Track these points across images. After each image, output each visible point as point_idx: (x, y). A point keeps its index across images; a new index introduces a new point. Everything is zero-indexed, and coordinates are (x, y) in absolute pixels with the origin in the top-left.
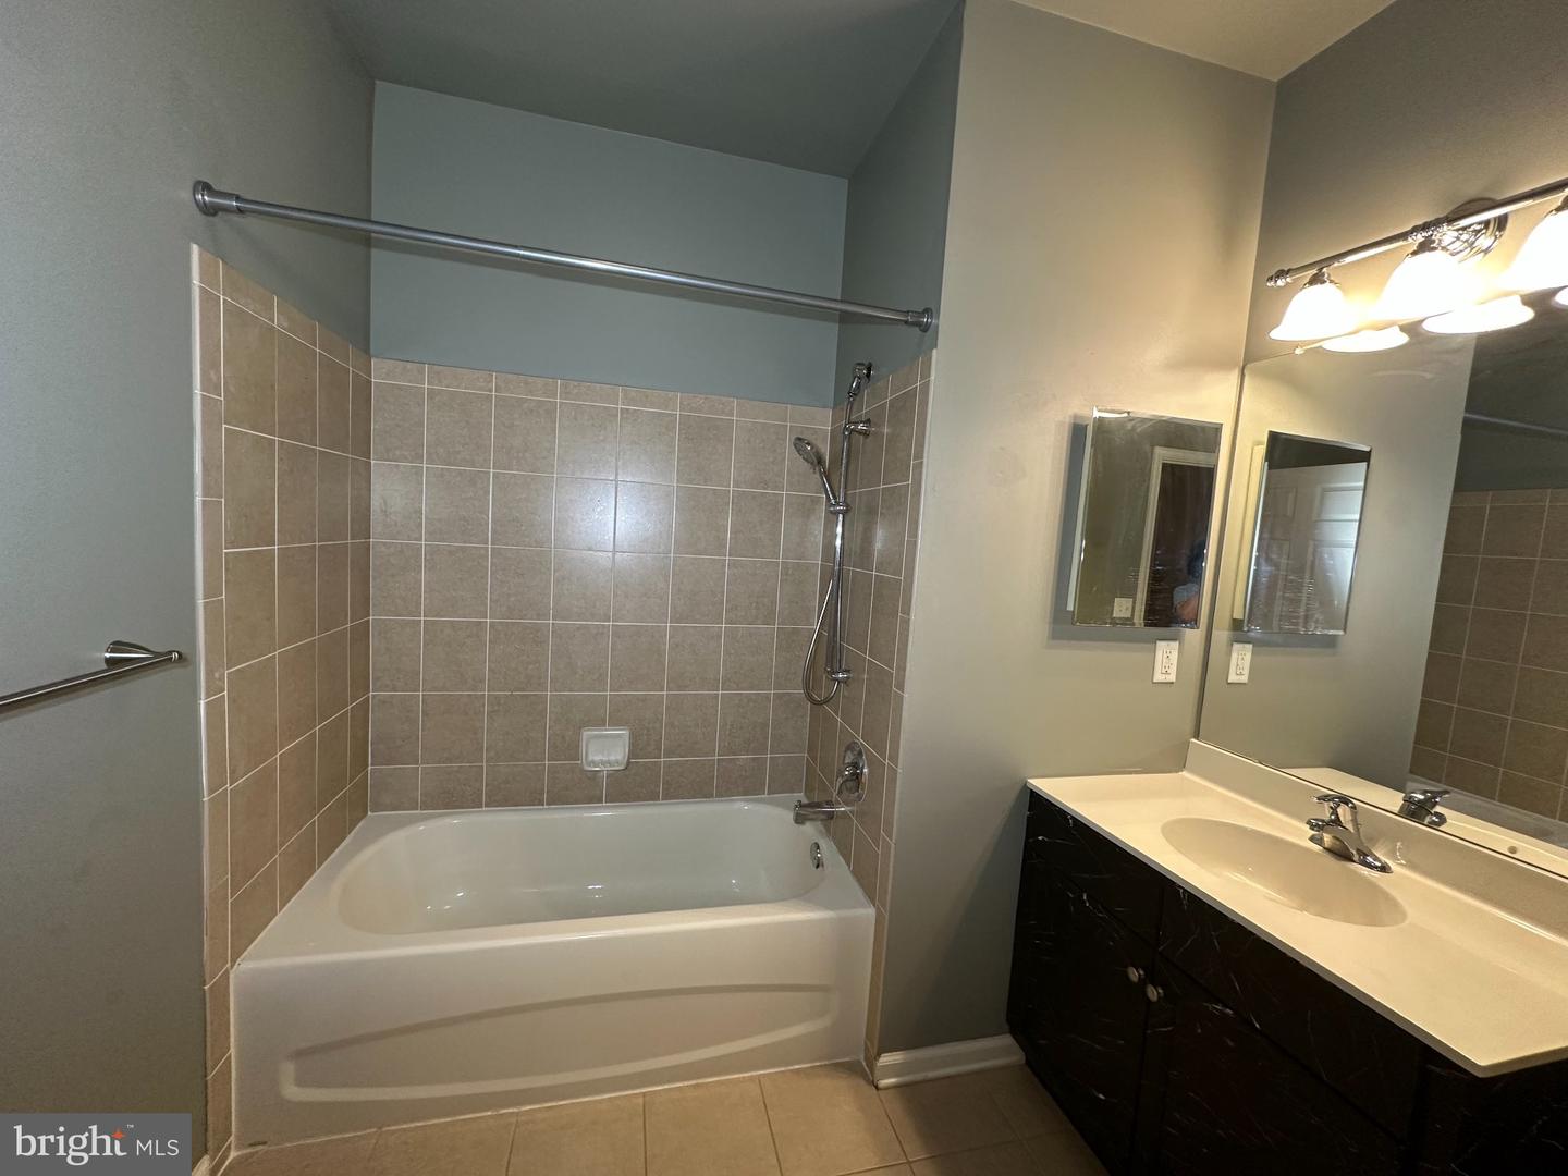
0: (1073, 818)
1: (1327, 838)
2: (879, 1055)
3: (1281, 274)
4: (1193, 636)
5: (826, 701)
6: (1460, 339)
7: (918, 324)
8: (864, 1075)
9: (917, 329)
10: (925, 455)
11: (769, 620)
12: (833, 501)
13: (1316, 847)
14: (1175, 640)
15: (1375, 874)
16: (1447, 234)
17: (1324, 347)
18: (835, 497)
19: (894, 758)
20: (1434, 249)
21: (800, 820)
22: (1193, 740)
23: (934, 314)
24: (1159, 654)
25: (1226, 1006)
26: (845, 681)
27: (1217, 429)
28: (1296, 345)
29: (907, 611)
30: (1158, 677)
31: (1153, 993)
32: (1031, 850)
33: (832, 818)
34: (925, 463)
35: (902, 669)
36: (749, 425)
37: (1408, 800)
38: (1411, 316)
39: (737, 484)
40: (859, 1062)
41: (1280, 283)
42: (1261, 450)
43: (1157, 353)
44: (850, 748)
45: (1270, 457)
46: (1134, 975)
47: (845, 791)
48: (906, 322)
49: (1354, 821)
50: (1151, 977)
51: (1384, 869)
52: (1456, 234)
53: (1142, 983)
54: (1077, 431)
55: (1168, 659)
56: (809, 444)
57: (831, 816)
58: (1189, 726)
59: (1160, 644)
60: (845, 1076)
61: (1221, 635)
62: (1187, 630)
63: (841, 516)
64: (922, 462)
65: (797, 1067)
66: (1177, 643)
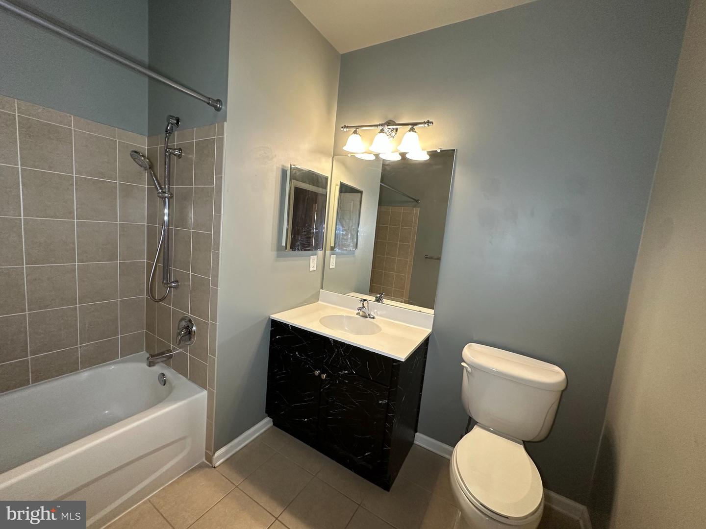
0: (291, 326)
1: (361, 313)
2: (214, 453)
3: (345, 127)
4: (320, 252)
5: (162, 299)
6: (388, 162)
7: (215, 107)
8: (207, 466)
9: (213, 108)
10: (223, 173)
11: (113, 257)
12: (160, 191)
13: (358, 316)
14: (315, 255)
15: (372, 320)
16: (386, 128)
17: (356, 156)
18: (161, 188)
19: (214, 318)
20: (384, 133)
21: (151, 364)
22: (321, 290)
23: (223, 103)
24: (311, 260)
25: (345, 371)
26: (176, 287)
27: (327, 179)
28: (349, 153)
29: (217, 248)
30: (311, 269)
31: (324, 376)
32: (273, 342)
33: (172, 357)
34: (223, 178)
35: (216, 276)
36: (86, 135)
37: (377, 297)
38: (377, 152)
39: (78, 172)
40: (204, 462)
41: (345, 130)
42: (338, 188)
43: (306, 146)
44: (183, 319)
45: (341, 191)
46: (317, 373)
47: (182, 342)
48: (208, 104)
49: (368, 306)
50: (322, 372)
51: (374, 318)
52: (388, 130)
53: (320, 375)
54: (284, 172)
55: (314, 261)
56: (142, 156)
57: (171, 357)
58: (319, 285)
59: (311, 256)
60: (198, 471)
61: (328, 252)
62: (319, 251)
63: (167, 200)
64: (221, 177)
65: (170, 482)
66: (316, 256)
